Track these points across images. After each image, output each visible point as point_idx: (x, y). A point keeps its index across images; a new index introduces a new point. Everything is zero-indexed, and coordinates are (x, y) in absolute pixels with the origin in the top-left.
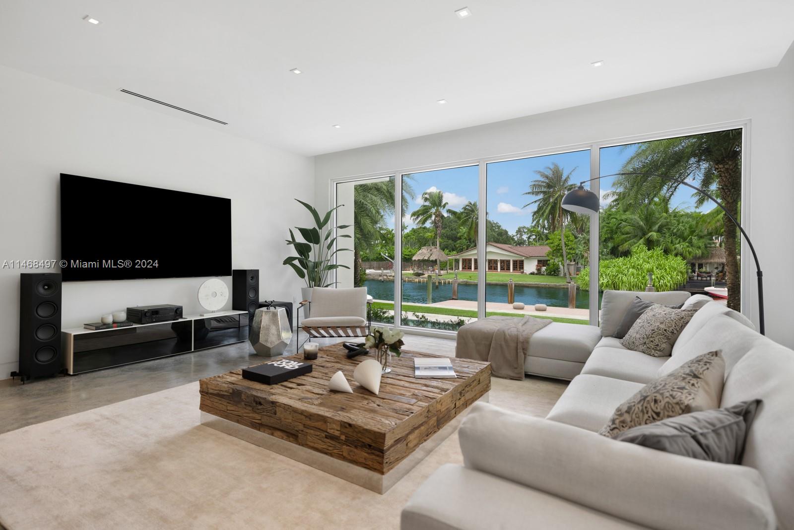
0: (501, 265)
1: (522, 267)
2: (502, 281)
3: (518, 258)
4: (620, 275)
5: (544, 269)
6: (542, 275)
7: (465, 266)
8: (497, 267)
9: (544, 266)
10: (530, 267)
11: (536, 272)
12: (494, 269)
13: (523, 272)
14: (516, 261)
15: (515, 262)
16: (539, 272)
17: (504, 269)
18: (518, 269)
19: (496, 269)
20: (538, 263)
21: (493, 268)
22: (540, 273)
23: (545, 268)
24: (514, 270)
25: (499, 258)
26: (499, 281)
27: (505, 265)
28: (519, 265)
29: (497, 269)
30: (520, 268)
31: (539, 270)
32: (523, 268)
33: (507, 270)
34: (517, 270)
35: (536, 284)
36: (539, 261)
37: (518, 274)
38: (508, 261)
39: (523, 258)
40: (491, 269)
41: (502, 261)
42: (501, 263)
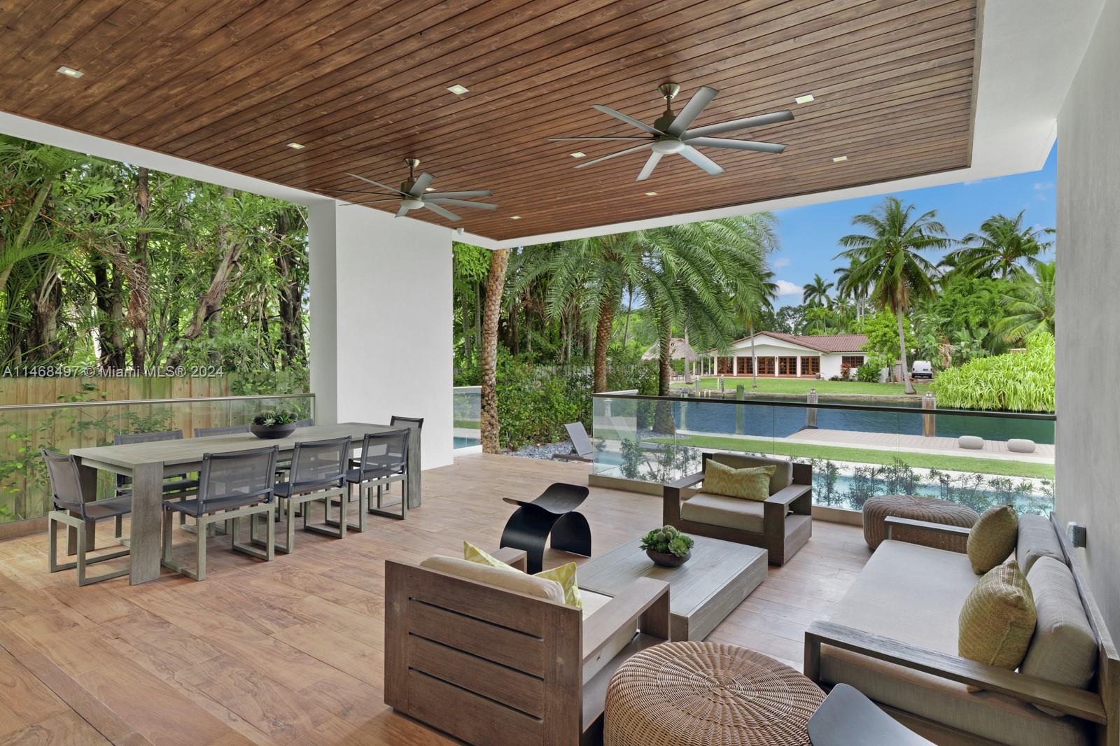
0: (780, 366)
1: (816, 368)
2: (794, 392)
3: (810, 354)
4: (1010, 381)
5: (854, 371)
6: (851, 381)
7: (723, 369)
8: (773, 369)
9: (854, 366)
10: (831, 367)
11: (840, 376)
12: (769, 373)
13: (819, 377)
14: (807, 359)
15: (805, 360)
16: (845, 377)
17: (785, 373)
18: (811, 372)
19: (771, 371)
20: (843, 362)
21: (766, 370)
22: (848, 377)
23: (856, 369)
24: (803, 373)
25: (777, 355)
26: (788, 392)
27: (788, 365)
28: (811, 366)
29: (773, 373)
30: (813, 370)
31: (845, 373)
32: (818, 370)
33: (791, 373)
34: (808, 373)
35: (853, 397)
36: (845, 359)
37: (810, 379)
38: (793, 360)
39: (820, 354)
40: (764, 373)
41: (782, 360)
42: (780, 362)
